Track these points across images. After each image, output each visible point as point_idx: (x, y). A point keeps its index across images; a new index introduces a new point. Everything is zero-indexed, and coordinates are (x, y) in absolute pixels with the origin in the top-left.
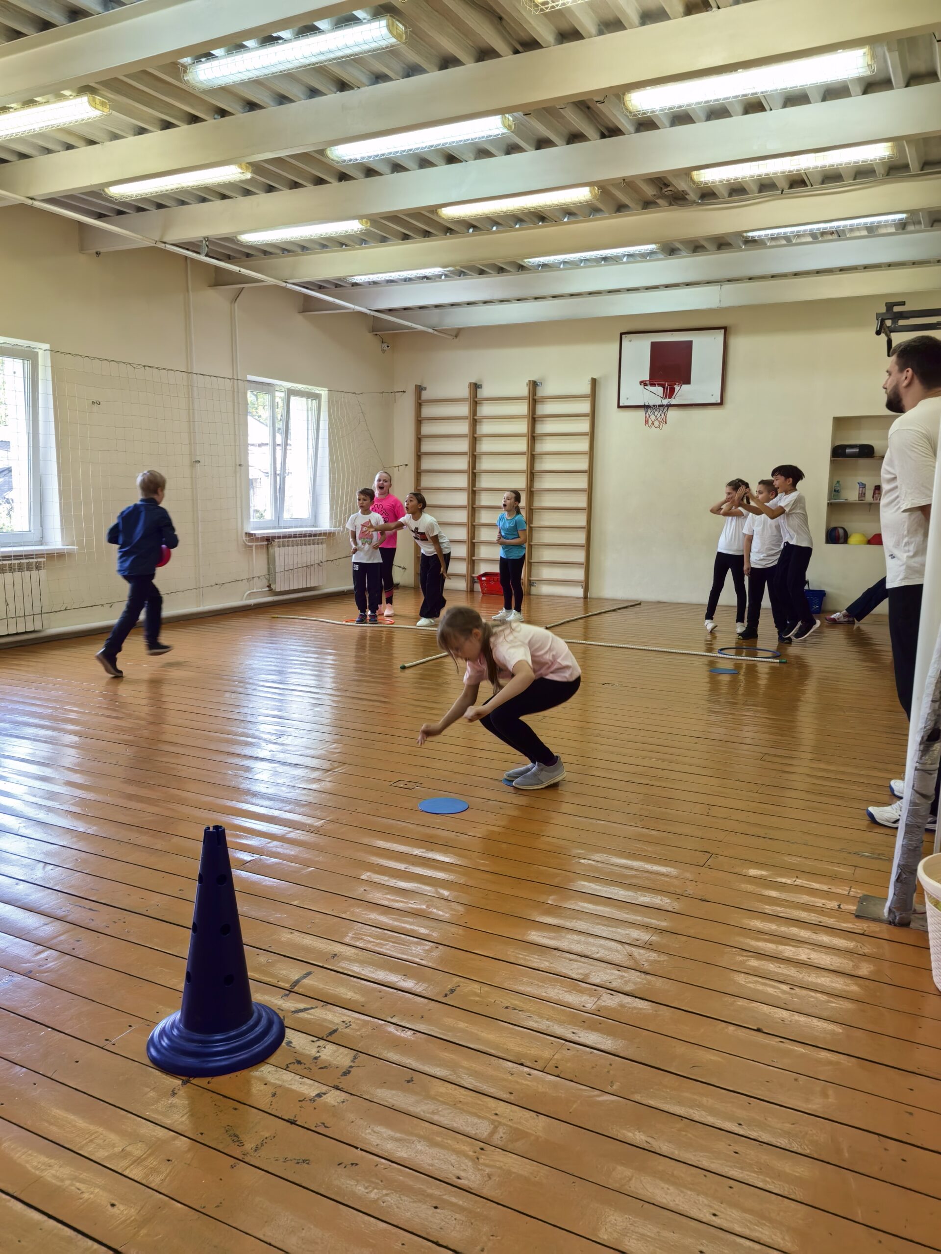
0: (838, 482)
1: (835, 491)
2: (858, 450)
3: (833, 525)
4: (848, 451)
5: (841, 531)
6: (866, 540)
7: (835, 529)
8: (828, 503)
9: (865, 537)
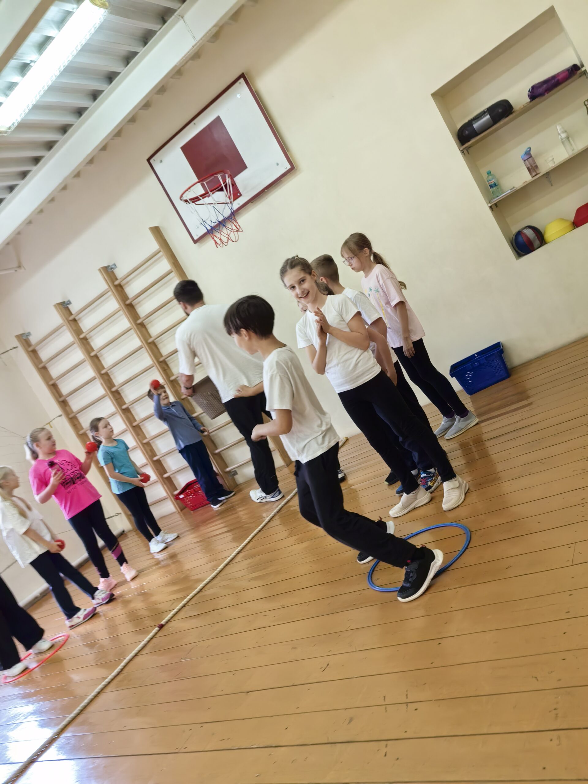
0: (489, 173)
1: (491, 187)
2: (488, 116)
3: (515, 230)
4: (476, 125)
5: (529, 233)
6: (568, 224)
7: (519, 233)
8: (491, 207)
9: (567, 220)
